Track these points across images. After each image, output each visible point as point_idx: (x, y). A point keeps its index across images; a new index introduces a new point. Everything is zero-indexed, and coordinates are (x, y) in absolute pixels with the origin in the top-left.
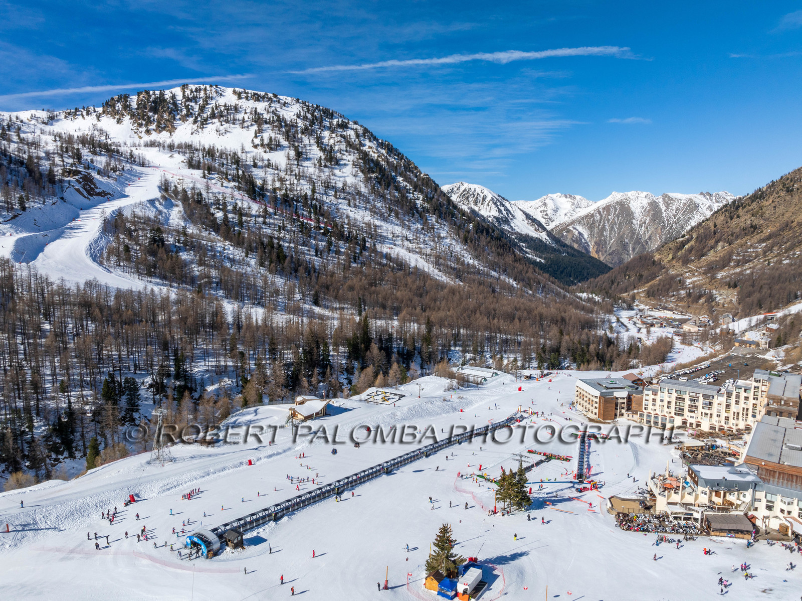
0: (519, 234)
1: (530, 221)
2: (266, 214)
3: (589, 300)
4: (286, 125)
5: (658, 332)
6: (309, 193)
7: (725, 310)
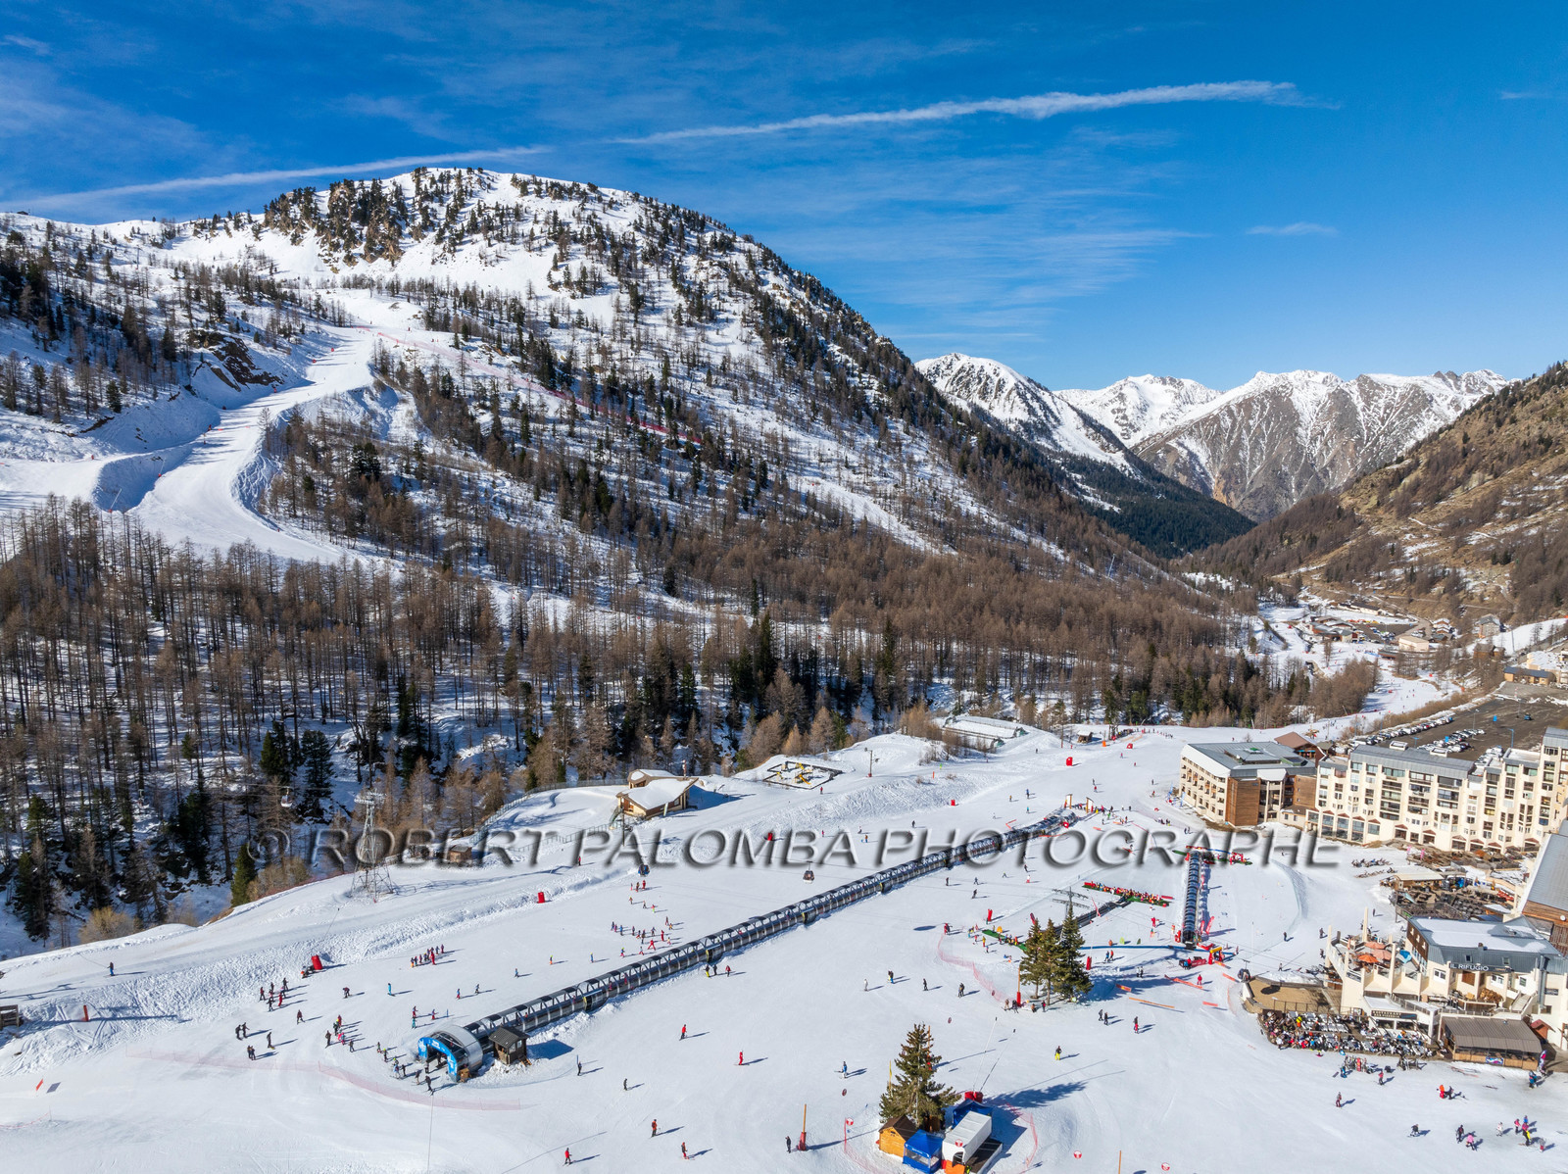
0: (1070, 455)
1: (1091, 430)
2: (575, 417)
3: (1209, 587)
4: (614, 245)
5: (1347, 651)
6: (658, 376)
7: (1485, 608)
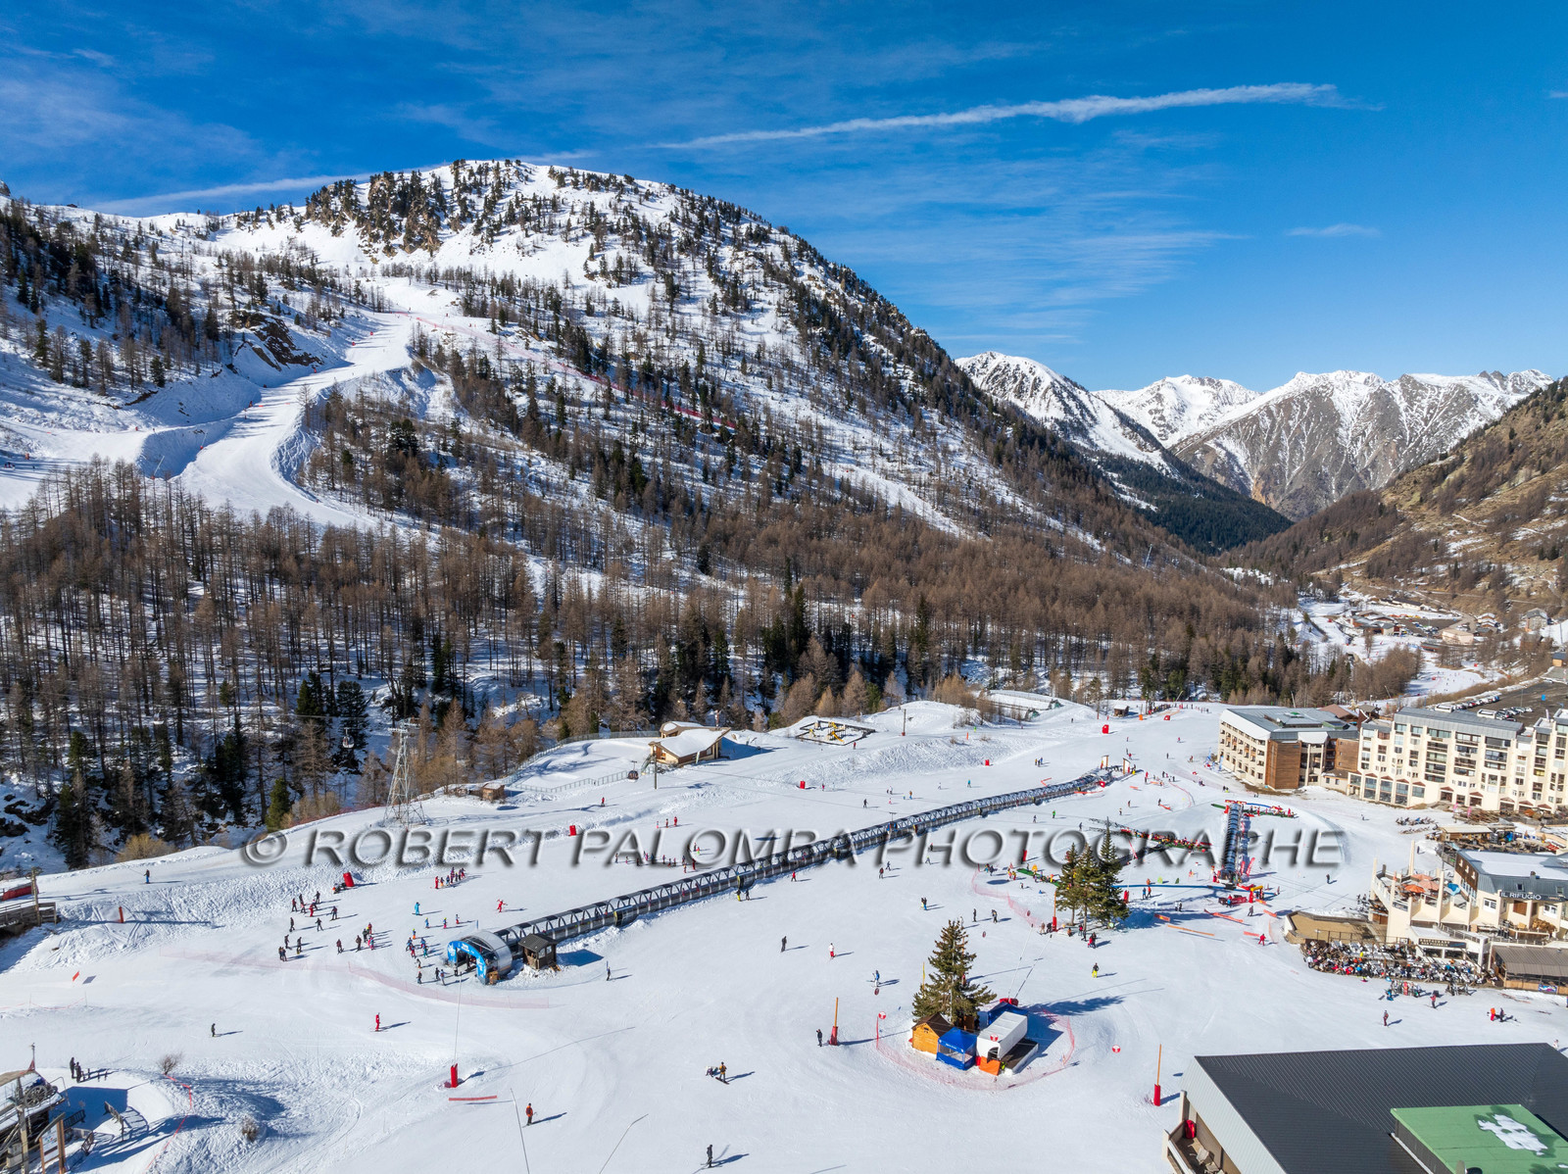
0: (1107, 454)
1: (1128, 429)
2: (610, 401)
3: (1248, 580)
4: (650, 235)
5: (1385, 642)
6: (693, 364)
7: (1531, 603)
